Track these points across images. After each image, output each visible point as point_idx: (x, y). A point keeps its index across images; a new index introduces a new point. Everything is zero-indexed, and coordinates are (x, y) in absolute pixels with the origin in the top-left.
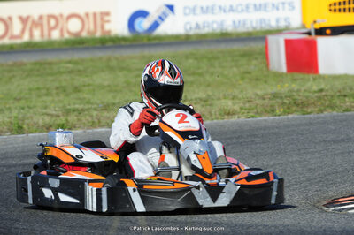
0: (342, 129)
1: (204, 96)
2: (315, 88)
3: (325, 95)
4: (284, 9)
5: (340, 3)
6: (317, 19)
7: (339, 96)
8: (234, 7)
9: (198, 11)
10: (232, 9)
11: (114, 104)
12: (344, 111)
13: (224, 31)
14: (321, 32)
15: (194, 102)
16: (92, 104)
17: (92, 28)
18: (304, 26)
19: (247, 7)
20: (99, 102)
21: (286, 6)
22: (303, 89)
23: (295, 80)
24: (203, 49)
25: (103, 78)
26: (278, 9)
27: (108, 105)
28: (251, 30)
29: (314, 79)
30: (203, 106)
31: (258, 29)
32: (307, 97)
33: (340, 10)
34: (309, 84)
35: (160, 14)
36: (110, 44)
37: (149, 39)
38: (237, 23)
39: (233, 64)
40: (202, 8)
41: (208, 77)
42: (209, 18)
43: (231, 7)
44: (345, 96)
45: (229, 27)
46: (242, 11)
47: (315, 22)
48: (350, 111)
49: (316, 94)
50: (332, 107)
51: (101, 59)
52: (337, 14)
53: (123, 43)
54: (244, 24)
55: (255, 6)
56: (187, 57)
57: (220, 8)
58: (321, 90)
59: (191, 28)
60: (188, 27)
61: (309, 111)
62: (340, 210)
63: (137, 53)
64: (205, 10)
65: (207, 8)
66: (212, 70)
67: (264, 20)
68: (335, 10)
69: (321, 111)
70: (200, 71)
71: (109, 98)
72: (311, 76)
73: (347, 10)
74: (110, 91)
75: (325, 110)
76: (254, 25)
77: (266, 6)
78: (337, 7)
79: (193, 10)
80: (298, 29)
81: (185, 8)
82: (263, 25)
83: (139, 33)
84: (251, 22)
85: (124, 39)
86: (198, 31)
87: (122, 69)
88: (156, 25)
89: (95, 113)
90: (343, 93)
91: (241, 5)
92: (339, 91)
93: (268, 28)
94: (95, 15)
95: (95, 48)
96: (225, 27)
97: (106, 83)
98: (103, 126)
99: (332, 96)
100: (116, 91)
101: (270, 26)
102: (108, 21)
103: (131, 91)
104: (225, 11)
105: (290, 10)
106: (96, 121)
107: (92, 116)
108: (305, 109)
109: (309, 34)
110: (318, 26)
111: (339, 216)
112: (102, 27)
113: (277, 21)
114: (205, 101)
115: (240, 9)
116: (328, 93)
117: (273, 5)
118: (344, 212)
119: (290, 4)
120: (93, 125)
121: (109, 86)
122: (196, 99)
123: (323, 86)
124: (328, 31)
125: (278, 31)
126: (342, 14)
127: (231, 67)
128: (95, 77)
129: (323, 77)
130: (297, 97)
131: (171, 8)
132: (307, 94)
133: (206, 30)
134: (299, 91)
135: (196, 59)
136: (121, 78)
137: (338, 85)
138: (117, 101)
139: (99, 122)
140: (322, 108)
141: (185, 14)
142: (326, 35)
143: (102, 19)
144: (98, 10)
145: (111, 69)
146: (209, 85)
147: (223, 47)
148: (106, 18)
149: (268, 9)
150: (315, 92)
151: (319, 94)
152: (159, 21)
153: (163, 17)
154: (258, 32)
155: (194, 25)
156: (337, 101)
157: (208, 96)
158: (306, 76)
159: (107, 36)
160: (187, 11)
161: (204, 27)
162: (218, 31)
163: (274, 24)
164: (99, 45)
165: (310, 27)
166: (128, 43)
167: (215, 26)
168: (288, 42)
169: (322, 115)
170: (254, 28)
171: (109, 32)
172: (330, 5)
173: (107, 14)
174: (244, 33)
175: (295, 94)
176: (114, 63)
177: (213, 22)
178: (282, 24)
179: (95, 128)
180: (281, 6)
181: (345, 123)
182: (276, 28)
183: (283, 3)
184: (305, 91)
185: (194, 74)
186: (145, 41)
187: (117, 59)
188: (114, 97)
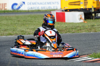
0: (72, 38)
1: (33, 28)
2: (64, 26)
3: (67, 28)
4: (56, 4)
5: (72, 3)
6: (65, 7)
7: (71, 29)
8: (42, 3)
9: (32, 4)
10: (41, 4)
11: (8, 29)
12: (72, 33)
13: (39, 10)
14: (66, 10)
15: (30, 29)
16: (1, 29)
17: (1, 8)
18: (61, 9)
19: (45, 3)
20: (3, 29)
21: (56, 3)
22: (61, 26)
23: (59, 24)
24: (33, 15)
25: (4, 22)
26: (54, 4)
27: (6, 30)
28: (46, 9)
29: (64, 24)
30: (33, 30)
31: (48, 9)
32: (62, 29)
33: (72, 5)
34: (63, 25)
35: (21, 4)
36: (6, 12)
37: (18, 11)
38: (42, 7)
39: (41, 19)
40: (33, 3)
41: (34, 22)
42: (34, 6)
43: (41, 3)
44: (73, 29)
45: (40, 8)
46: (44, 4)
47: (65, 8)
48: (74, 33)
49: (65, 28)
50: (69, 32)
51: (4, 16)
52: (71, 6)
53: (10, 12)
54: (45, 8)
55: (48, 3)
56: (28, 17)
57: (38, 3)
58: (66, 27)
59: (29, 9)
60: (29, 8)
61: (63, 32)
62: (71, 61)
63: (14, 15)
64: (34, 4)
65: (34, 3)
66: (35, 20)
67: (50, 7)
68: (70, 5)
69: (66, 33)
70: (32, 21)
71: (6, 28)
72: (63, 23)
73: (74, 5)
74: (7, 26)
75: (67, 32)
76: (47, 8)
77: (51, 3)
78: (71, 4)
79: (30, 4)
80: (60, 9)
81: (28, 3)
82: (50, 8)
83: (15, 10)
84: (47, 7)
85: (10, 11)
86: (31, 10)
87: (10, 19)
88: (19, 7)
89: (2, 32)
90: (72, 28)
91: (44, 2)
92: (71, 27)
93: (51, 9)
94: (2, 4)
95: (2, 13)
96: (39, 9)
97: (5, 23)
98: (4, 35)
99: (69, 29)
100: (8, 26)
101: (52, 8)
102: (6, 6)
103: (12, 26)
104: (39, 4)
105: (57, 4)
106: (2, 34)
107: (1, 33)
108: (62, 32)
109: (63, 11)
110: (65, 9)
111: (71, 62)
112: (4, 7)
113: (54, 7)
114: (34, 29)
115: (43, 3)
116: (68, 28)
117: (53, 3)
118: (72, 61)
119: (57, 2)
120: (2, 35)
121: (6, 24)
122: (31, 28)
123: (66, 26)
124: (68, 10)
125: (54, 10)
126: (72, 6)
127: (41, 20)
128: (2, 22)
129: (67, 23)
130: (59, 29)
131: (24, 3)
132: (62, 28)
133: (34, 9)
134: (60, 27)
135: (31, 17)
136: (10, 22)
137: (71, 25)
138: (8, 28)
139: (3, 34)
140: (66, 32)
141: (28, 5)
142: (68, 11)
143: (4, 5)
144: (3, 3)
145: (7, 20)
146: (34, 25)
147: (38, 14)
148: (5, 5)
149: (51, 4)
150: (65, 27)
151: (66, 28)
152: (20, 6)
153: (22, 5)
154: (48, 10)
155: (30, 8)
156: (71, 30)
157: (34, 28)
158: (62, 23)
159: (6, 10)
160: (28, 4)
161: (33, 8)
162: (37, 9)
163: (53, 8)
164: (3, 13)
165: (63, 9)
166: (11, 12)
167: (36, 8)
168: (57, 13)
169: (66, 34)
170: (47, 9)
171: (6, 9)
172: (69, 3)
173: (6, 4)
174: (44, 10)
175: (59, 28)
176: (7, 18)
177: (36, 7)
178: (55, 8)
179: (2, 36)
180: (55, 3)
181: (73, 36)
182: (53, 9)
183: (56, 2)
184: (62, 27)
185: (30, 21)
186: (16, 12)
187: (8, 17)
188: (8, 27)
